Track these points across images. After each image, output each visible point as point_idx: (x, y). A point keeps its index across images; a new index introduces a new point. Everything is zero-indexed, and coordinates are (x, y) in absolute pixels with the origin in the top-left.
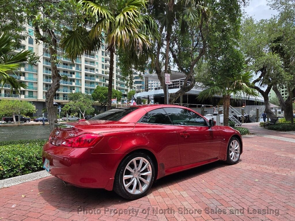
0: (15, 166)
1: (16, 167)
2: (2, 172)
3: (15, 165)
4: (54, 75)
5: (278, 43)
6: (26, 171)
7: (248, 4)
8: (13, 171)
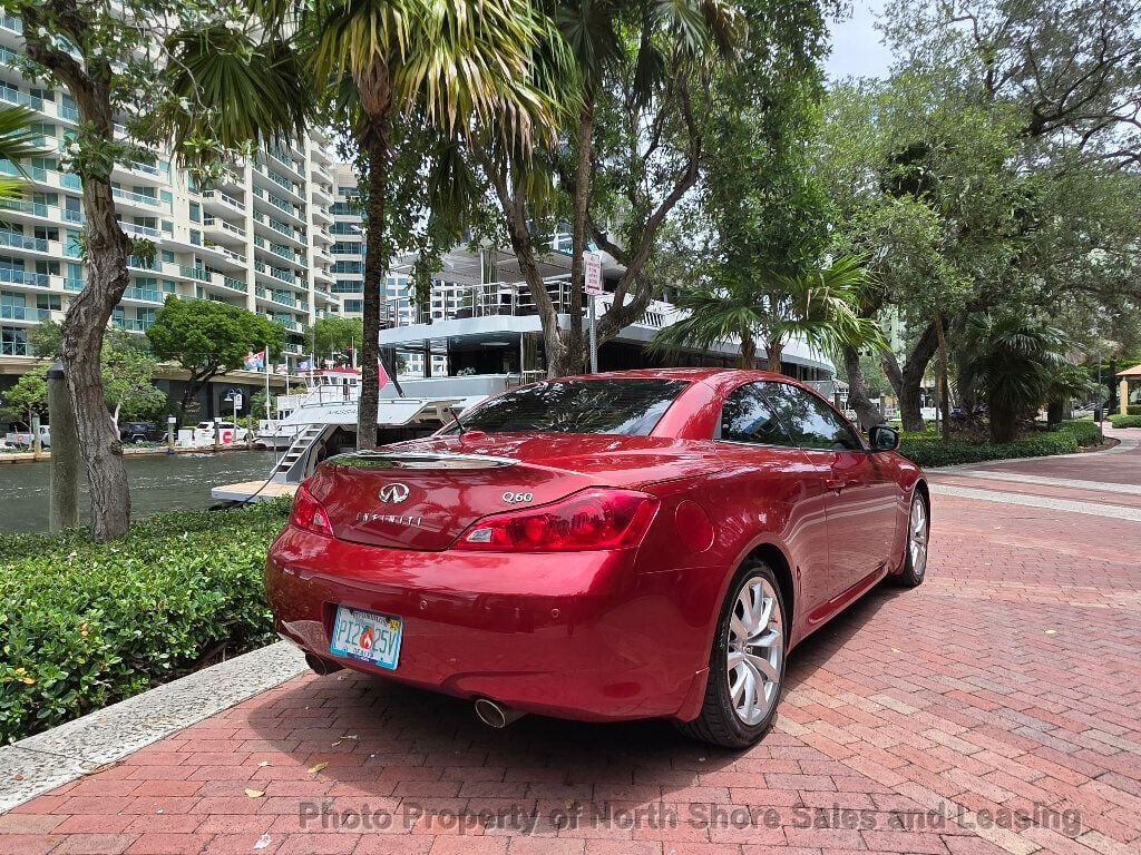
0: (82, 661)
1: (89, 666)
2: (32, 695)
3: (83, 655)
4: (100, 235)
5: (914, 164)
6: (128, 680)
7: (849, 10)
8: (77, 686)
